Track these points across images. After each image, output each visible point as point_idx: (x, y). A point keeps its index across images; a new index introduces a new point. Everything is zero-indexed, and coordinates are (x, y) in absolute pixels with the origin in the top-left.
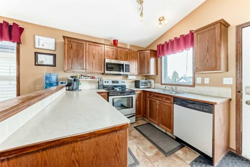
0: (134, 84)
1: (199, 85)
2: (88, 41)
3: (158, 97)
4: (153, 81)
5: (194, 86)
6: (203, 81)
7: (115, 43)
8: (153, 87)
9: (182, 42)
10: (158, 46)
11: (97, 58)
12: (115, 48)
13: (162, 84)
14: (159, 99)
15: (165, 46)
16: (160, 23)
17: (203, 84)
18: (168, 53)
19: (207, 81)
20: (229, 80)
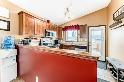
0: (54, 42)
1: (79, 41)
2: (37, 18)
3: (68, 46)
4: (62, 41)
5: (78, 42)
6: (80, 40)
7: (48, 21)
8: (62, 43)
9: (74, 27)
10: (65, 27)
11: (41, 28)
12: (48, 24)
13: (66, 42)
14: (69, 47)
15: (70, 27)
16: (69, 19)
17: (80, 41)
18: (69, 30)
19: (81, 40)
20: (86, 40)
